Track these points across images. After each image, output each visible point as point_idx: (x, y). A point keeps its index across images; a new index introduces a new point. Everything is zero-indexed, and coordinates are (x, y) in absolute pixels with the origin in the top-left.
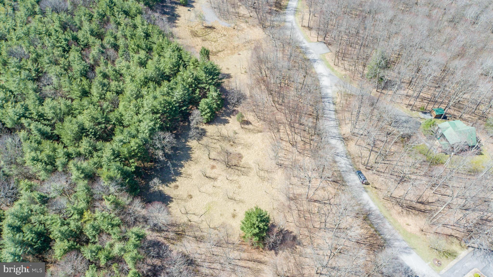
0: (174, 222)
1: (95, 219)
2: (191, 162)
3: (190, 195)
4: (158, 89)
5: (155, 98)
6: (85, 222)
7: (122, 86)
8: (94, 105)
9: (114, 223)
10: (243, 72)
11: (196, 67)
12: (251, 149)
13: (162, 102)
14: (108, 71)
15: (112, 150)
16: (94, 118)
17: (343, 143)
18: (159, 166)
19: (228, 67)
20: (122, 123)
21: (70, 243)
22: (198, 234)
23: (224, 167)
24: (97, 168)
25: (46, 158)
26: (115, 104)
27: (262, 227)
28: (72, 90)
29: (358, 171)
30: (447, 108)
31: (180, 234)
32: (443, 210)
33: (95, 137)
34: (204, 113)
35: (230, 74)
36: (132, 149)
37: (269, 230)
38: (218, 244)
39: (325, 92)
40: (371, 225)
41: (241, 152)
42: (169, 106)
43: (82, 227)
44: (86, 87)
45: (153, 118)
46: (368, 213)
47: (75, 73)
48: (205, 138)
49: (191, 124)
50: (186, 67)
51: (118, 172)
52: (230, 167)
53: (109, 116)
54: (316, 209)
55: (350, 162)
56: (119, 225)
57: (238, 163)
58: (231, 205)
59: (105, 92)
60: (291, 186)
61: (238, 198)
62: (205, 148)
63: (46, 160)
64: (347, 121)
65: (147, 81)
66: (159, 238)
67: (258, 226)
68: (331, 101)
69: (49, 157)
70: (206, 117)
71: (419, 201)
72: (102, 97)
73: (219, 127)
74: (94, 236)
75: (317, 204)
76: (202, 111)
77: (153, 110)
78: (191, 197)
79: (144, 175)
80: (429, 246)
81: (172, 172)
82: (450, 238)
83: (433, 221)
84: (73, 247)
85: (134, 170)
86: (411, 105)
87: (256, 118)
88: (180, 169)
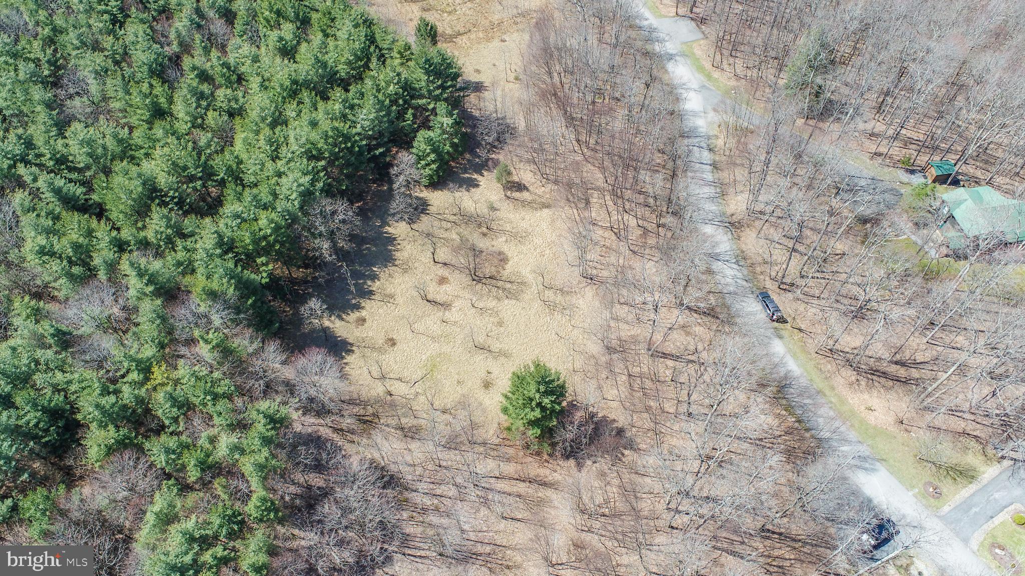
0: (355, 396)
1: (177, 382)
2: (393, 268)
3: (392, 340)
4: (321, 105)
5: (314, 124)
6: (155, 389)
7: (241, 100)
8: (178, 139)
9: (220, 390)
10: (511, 79)
11: (407, 60)
12: (527, 243)
13: (330, 133)
14: (212, 66)
15: (216, 235)
16: (177, 165)
17: (729, 233)
18: (323, 277)
19: (478, 67)
20: (242, 180)
21: (121, 433)
22: (406, 421)
23: (466, 280)
24: (184, 274)
25: (70, 250)
26: (226, 139)
27: (549, 406)
28: (131, 106)
29: (761, 294)
30: (960, 163)
31: (367, 421)
32: (948, 379)
33: (181, 208)
34: (423, 162)
35: (482, 83)
36: (262, 233)
37: (563, 415)
38: (452, 444)
39: (692, 125)
40: (789, 408)
41: (505, 249)
42: (345, 143)
43: (150, 399)
44: (162, 100)
45: (310, 168)
46: (784, 382)
47: (136, 69)
48: (424, 218)
49: (395, 186)
50: (385, 60)
51: (228, 282)
52: (479, 281)
53: (211, 162)
54: (668, 372)
55: (746, 273)
56: (230, 397)
57: (498, 272)
58: (481, 364)
59: (203, 111)
60: (612, 324)
61: (496, 346)
62: (426, 240)
63: (71, 254)
64: (740, 187)
65: (296, 89)
66: (321, 428)
67: (539, 405)
68: (703, 145)
69: (76, 247)
70: (428, 171)
71: (895, 359)
72: (198, 123)
73: (457, 194)
74: (176, 420)
75: (670, 363)
76: (420, 158)
77: (309, 151)
78: (392, 342)
79: (291, 294)
80: (916, 456)
81: (353, 288)
82: (961, 439)
83: (925, 403)
84: (127, 441)
85: (267, 280)
86: (880, 155)
87: (539, 177)
88: (369, 283)
